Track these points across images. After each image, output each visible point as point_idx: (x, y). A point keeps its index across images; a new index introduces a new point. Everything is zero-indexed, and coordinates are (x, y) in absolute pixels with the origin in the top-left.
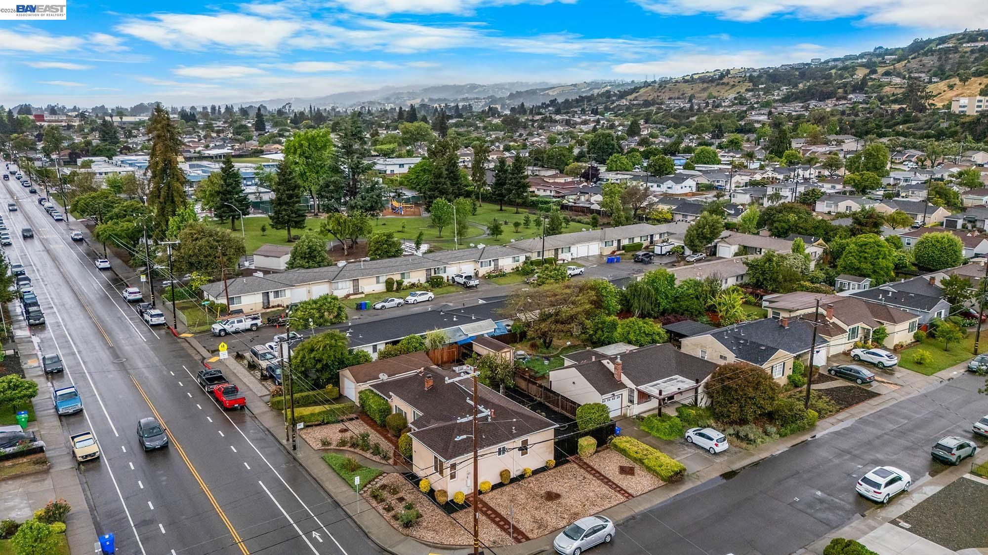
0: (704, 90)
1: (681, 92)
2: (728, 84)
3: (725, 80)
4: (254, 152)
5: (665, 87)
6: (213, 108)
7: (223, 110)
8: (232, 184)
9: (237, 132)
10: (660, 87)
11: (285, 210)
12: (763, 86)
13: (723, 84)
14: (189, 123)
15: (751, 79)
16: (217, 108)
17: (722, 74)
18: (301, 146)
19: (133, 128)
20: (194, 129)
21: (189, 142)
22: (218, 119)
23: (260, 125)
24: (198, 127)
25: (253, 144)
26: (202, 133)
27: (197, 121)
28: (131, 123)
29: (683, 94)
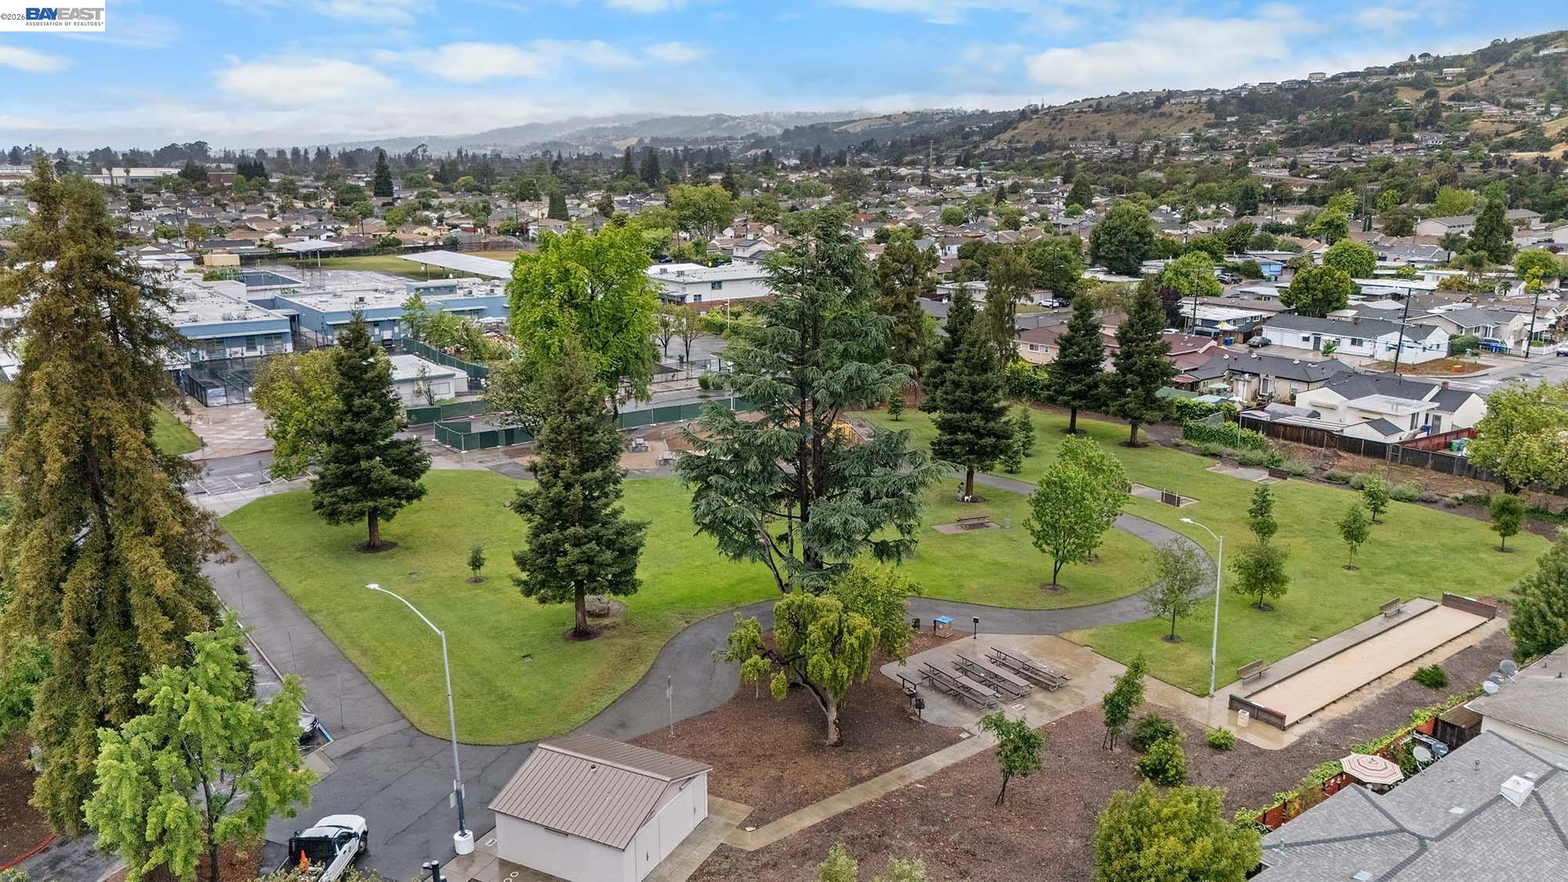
0: (1130, 124)
1: (1092, 129)
2: (1171, 115)
3: (1165, 108)
4: (383, 245)
5: (1062, 120)
6: (296, 152)
7: (312, 156)
8: (370, 409)
9: (342, 202)
10: (1054, 119)
11: (577, 542)
12: (1233, 119)
13: (1162, 115)
14: (253, 181)
15: (1211, 106)
16: (302, 153)
17: (1158, 98)
18: (565, 274)
19: (148, 191)
20: (261, 194)
21: (251, 220)
22: (304, 173)
23: (382, 187)
24: (269, 187)
25: (376, 227)
26: (277, 201)
27: (266, 177)
28: (147, 180)
29: (1094, 132)
